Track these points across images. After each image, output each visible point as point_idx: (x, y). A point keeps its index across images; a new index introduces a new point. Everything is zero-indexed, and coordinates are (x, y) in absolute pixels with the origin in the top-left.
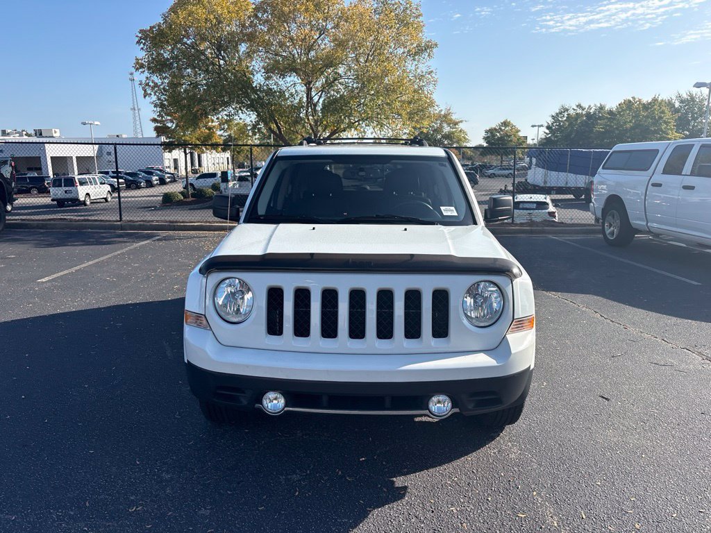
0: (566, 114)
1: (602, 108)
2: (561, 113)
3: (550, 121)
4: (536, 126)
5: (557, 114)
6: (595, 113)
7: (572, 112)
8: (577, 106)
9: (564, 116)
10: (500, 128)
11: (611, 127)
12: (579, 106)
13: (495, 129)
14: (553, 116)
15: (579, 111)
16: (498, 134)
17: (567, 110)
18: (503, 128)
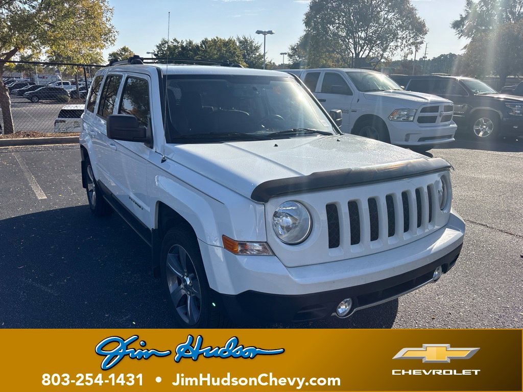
0: (166, 45)
1: (190, 43)
2: (163, 44)
3: (156, 50)
4: (150, 53)
5: (160, 45)
6: (186, 46)
7: (170, 44)
8: (174, 40)
9: (165, 47)
10: (121, 53)
11: (206, 57)
12: (175, 40)
13: (117, 54)
14: (157, 46)
15: (175, 44)
16: (120, 58)
17: (167, 42)
18: (124, 53)
